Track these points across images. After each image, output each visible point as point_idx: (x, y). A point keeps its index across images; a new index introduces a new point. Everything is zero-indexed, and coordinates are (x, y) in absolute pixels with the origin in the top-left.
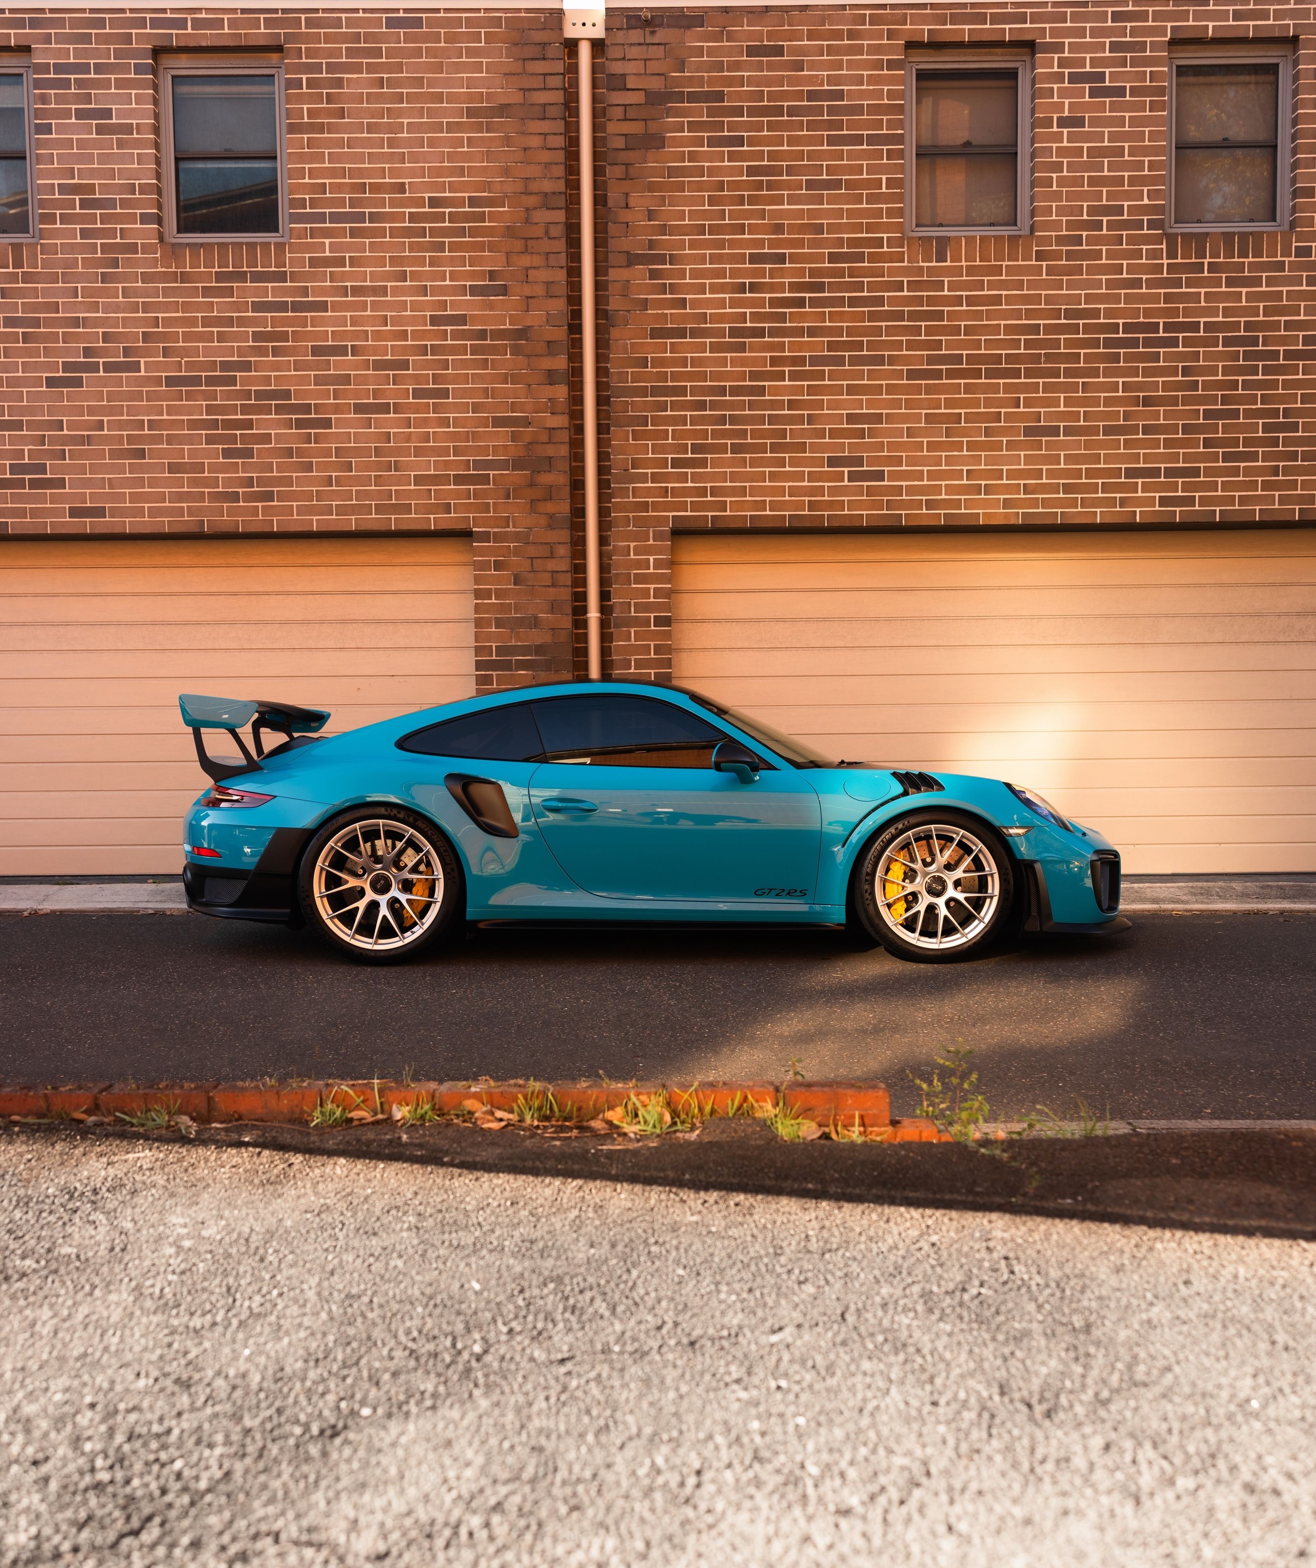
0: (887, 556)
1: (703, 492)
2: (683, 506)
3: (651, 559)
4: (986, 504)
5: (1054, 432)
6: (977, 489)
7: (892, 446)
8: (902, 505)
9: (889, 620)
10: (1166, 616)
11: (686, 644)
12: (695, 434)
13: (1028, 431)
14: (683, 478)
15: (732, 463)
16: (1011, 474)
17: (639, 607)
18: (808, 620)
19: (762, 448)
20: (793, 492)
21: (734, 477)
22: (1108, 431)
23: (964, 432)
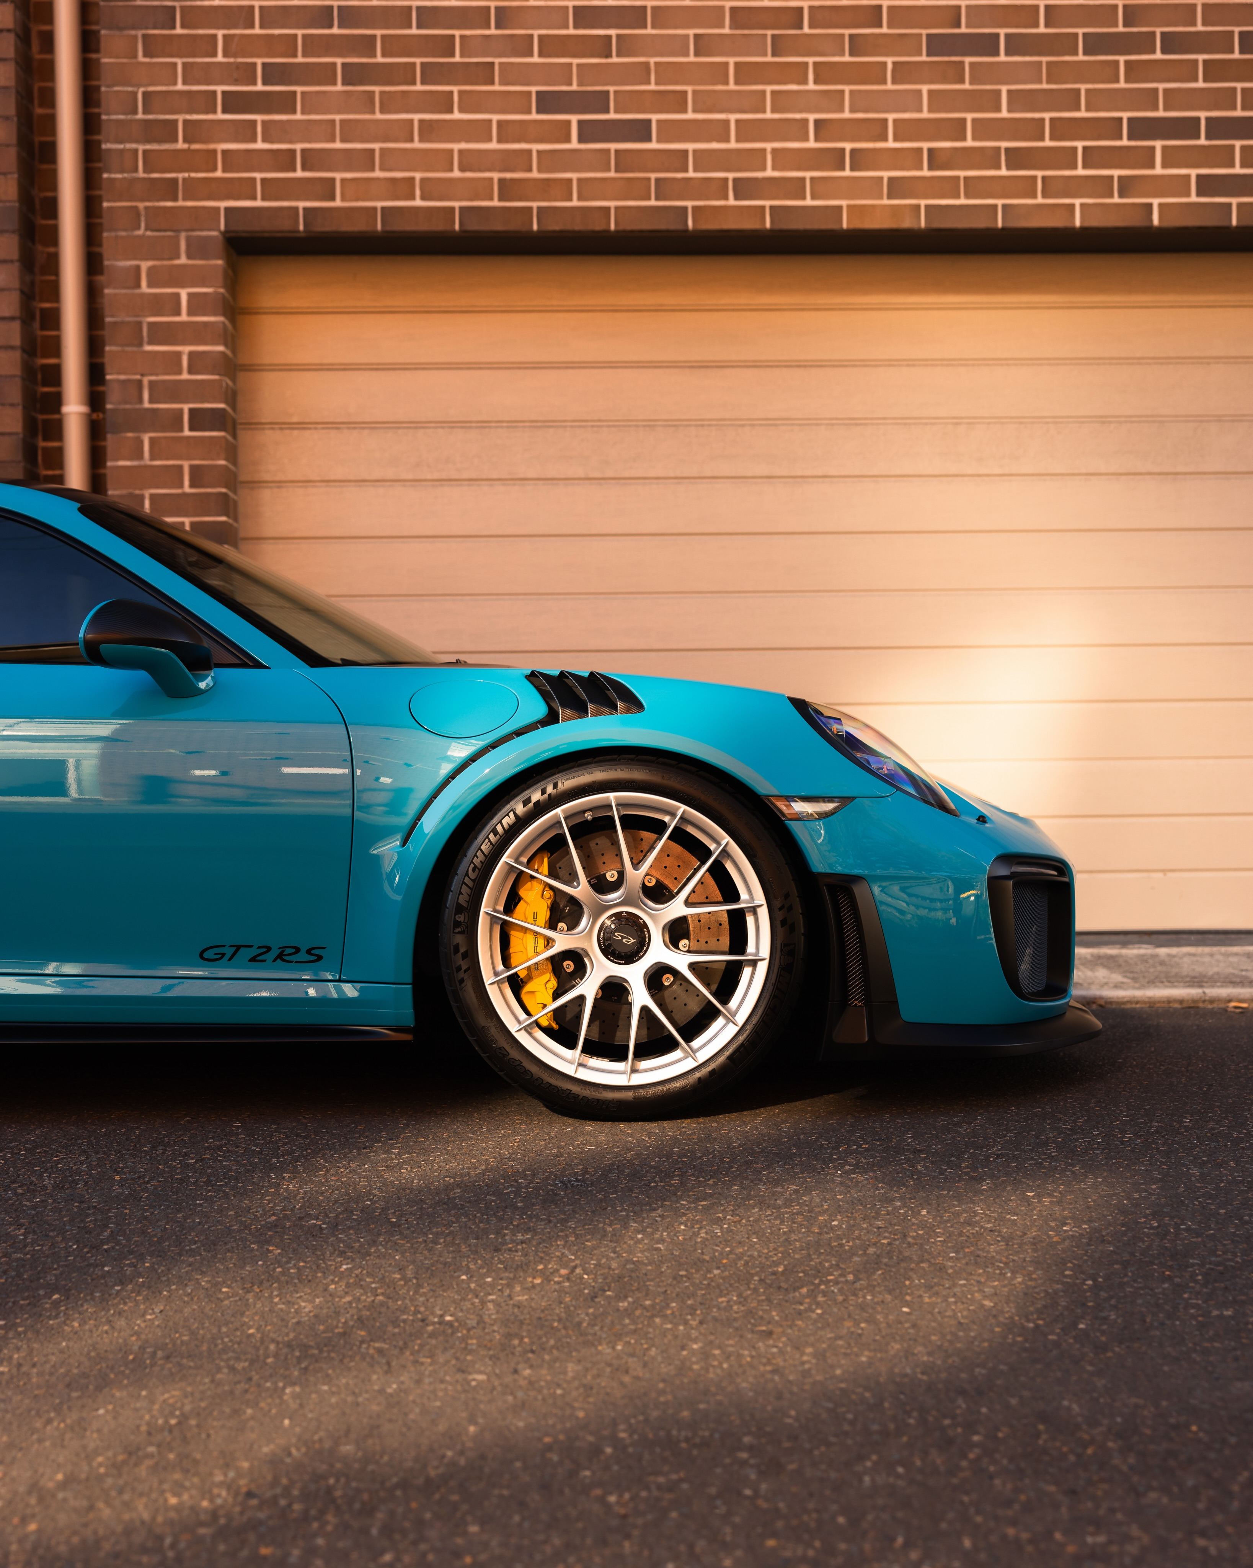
0: (668, 298)
1: (286, 160)
2: (247, 189)
3: (184, 294)
4: (853, 187)
5: (989, 45)
6: (836, 159)
7: (666, 72)
8: (688, 188)
9: (674, 425)
10: (1219, 419)
11: (269, 471)
12: (269, 44)
13: (936, 45)
14: (247, 132)
15: (346, 102)
16: (904, 130)
17: (159, 392)
18: (513, 424)
19: (406, 74)
20: (468, 161)
21: (349, 131)
22: (1094, 44)
23: (808, 46)
